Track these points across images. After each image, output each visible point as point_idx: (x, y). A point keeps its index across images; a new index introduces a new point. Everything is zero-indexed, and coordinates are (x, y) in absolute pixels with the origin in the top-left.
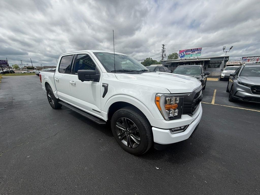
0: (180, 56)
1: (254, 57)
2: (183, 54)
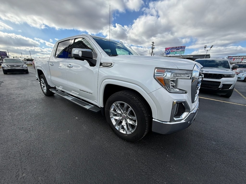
2: (169, 52)
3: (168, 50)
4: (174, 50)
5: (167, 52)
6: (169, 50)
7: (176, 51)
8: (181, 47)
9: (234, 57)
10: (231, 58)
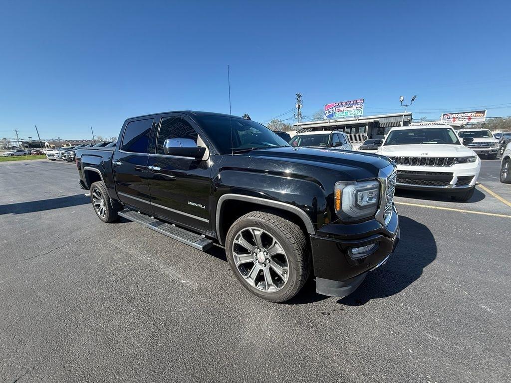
0: (327, 115)
1: (462, 114)
2: (332, 112)
3: (331, 110)
4: (343, 109)
5: (329, 112)
6: (333, 108)
7: (347, 109)
8: (355, 102)
9: (453, 116)
10: (449, 118)
